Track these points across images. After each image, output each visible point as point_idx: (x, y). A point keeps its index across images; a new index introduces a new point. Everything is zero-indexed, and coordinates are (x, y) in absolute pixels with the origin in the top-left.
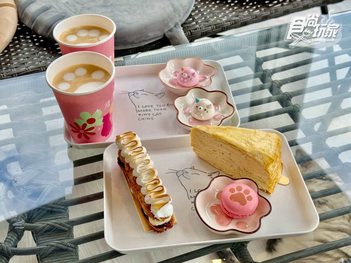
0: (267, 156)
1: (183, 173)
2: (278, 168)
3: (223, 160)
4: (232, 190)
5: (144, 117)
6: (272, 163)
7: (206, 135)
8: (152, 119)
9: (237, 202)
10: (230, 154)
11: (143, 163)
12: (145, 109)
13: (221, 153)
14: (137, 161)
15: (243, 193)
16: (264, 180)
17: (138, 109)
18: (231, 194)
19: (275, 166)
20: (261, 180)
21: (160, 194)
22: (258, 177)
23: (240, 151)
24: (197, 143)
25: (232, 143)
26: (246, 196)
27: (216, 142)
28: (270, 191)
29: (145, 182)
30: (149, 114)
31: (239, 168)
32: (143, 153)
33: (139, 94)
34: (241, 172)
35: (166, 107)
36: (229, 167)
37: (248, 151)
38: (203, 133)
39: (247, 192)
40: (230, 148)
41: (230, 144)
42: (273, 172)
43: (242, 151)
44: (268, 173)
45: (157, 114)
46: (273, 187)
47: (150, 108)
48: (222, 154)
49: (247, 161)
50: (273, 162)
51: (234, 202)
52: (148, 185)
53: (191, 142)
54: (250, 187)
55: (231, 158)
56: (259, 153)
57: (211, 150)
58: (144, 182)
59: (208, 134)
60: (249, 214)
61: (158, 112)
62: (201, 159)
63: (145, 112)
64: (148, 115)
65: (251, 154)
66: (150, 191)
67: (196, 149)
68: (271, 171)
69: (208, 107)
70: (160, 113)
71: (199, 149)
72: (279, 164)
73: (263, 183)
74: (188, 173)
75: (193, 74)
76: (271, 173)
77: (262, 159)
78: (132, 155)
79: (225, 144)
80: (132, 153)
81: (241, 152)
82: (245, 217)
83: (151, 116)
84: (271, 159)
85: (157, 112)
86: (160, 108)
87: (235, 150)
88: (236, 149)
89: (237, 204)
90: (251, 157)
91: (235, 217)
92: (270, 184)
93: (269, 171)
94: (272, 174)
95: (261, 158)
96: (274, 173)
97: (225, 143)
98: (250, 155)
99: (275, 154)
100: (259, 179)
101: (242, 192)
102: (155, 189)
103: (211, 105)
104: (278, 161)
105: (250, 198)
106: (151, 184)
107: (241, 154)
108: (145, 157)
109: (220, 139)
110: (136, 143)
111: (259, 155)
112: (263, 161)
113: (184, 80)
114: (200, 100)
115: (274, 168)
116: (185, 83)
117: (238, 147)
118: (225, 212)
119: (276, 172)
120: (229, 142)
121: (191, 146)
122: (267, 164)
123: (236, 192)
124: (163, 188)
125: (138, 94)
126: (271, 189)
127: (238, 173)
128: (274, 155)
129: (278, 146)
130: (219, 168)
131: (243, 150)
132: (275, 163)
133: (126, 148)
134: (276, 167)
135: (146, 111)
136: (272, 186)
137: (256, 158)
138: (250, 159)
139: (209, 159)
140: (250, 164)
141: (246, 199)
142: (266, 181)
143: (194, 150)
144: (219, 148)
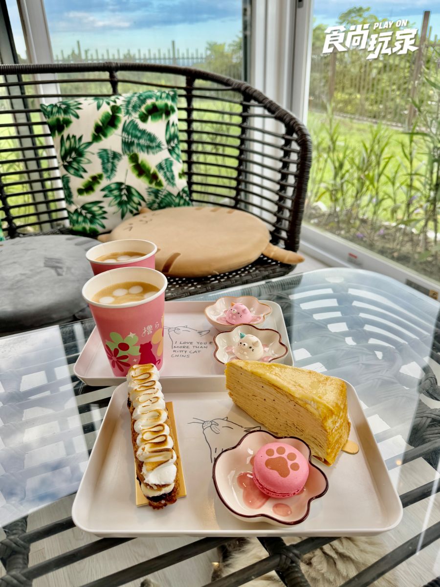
0: (325, 406)
1: (212, 424)
2: (341, 426)
3: (265, 409)
4: (270, 452)
5: (179, 354)
6: (332, 416)
7: (245, 373)
8: (188, 356)
9: (275, 471)
10: (274, 400)
11: (149, 401)
12: (183, 345)
13: (262, 398)
14: (141, 399)
15: (286, 458)
16: (320, 442)
17: (174, 345)
18: (267, 457)
19: (336, 422)
20: (317, 443)
21: (160, 447)
22: (313, 437)
23: (287, 396)
24: (233, 385)
25: (276, 384)
26: (290, 463)
27: (257, 383)
28: (329, 460)
29: (144, 428)
30: (186, 352)
31: (286, 423)
32: (154, 388)
33: (181, 331)
34: (289, 428)
35: (208, 345)
36: (273, 421)
37: (297, 395)
38: (240, 369)
39: (292, 456)
40: (274, 391)
41: (273, 385)
42: (334, 431)
43: (289, 396)
44: (326, 431)
45: (196, 352)
46: (333, 454)
47: (189, 345)
48: (264, 401)
49: (297, 412)
50: (334, 416)
51: (271, 471)
52: (146, 432)
53: (226, 383)
54: (297, 451)
55: (276, 406)
56: (313, 400)
57: (250, 394)
58: (142, 428)
59: (246, 370)
60: (293, 492)
61: (197, 349)
62: (239, 408)
63: (182, 349)
64: (184, 352)
65: (302, 400)
66: (147, 441)
67: (232, 393)
68: (330, 429)
69: (255, 344)
70: (199, 351)
71: (236, 394)
72: (344, 422)
73: (320, 447)
74: (218, 425)
75: (244, 311)
76: (330, 431)
77: (317, 409)
78: (138, 390)
79: (268, 385)
80: (139, 388)
81: (288, 398)
82: (287, 496)
83: (188, 353)
84: (331, 411)
85: (195, 349)
86: (200, 346)
87: (279, 395)
88: (282, 393)
89: (274, 475)
90: (302, 406)
91: (271, 494)
92: (328, 448)
93: (327, 428)
94: (332, 434)
95: (316, 407)
96: (335, 433)
97: (267, 383)
98: (300, 402)
99: (337, 404)
100: (313, 439)
101: (285, 456)
102: (154, 439)
103: (257, 342)
104: (342, 416)
105: (296, 467)
106: (150, 431)
107: (288, 400)
108: (154, 393)
109: (261, 377)
110: (149, 375)
111: (312, 402)
112: (319, 412)
113: (232, 317)
114: (246, 335)
115: (335, 424)
116: (234, 320)
117: (284, 389)
118: (258, 485)
119: (338, 431)
120: (273, 382)
121: (226, 388)
122: (325, 418)
123: (276, 455)
124: (166, 438)
125: (179, 329)
126: (330, 457)
127: (285, 430)
128: (335, 405)
129: (342, 395)
130: (260, 422)
131: (291, 395)
132: (337, 418)
133: (135, 381)
134: (338, 425)
135: (184, 347)
136: (332, 452)
137: (308, 407)
138: (302, 409)
139: (248, 408)
140: (300, 417)
141: (289, 467)
142: (323, 443)
143: (231, 395)
144: (261, 392)
